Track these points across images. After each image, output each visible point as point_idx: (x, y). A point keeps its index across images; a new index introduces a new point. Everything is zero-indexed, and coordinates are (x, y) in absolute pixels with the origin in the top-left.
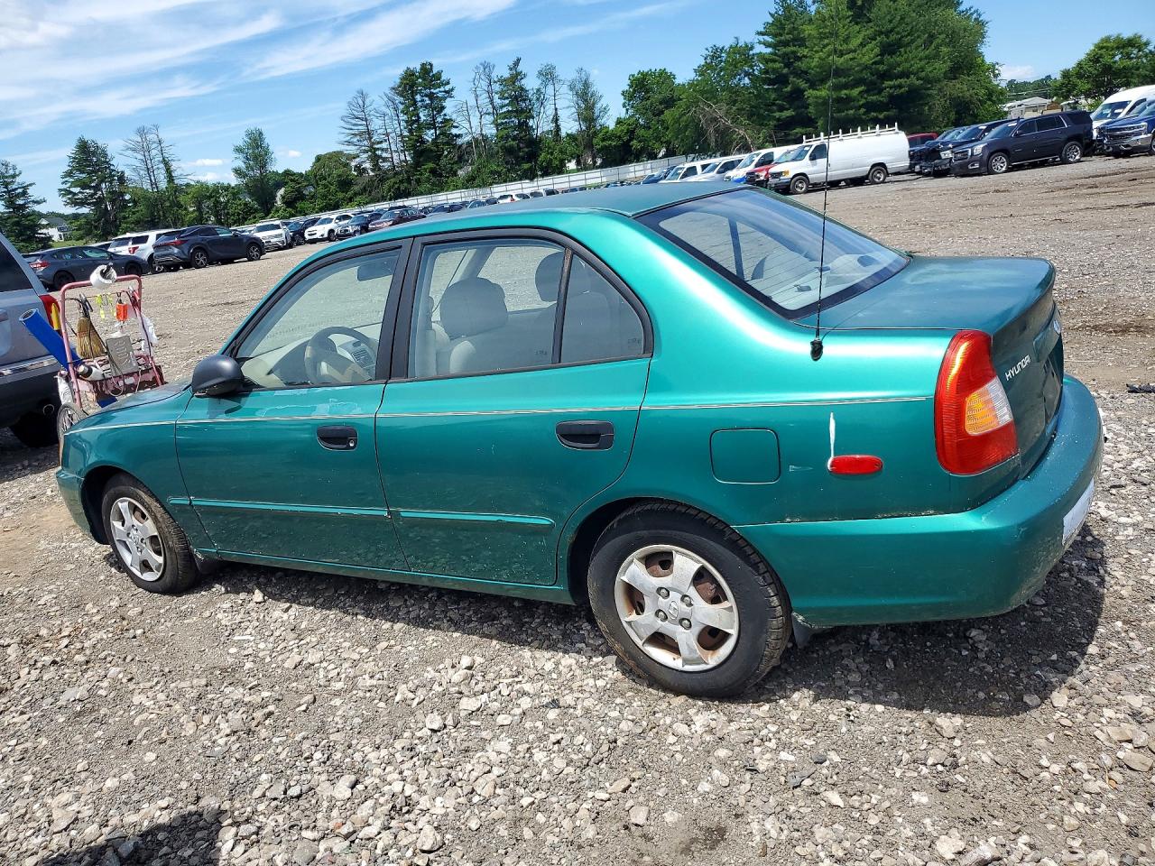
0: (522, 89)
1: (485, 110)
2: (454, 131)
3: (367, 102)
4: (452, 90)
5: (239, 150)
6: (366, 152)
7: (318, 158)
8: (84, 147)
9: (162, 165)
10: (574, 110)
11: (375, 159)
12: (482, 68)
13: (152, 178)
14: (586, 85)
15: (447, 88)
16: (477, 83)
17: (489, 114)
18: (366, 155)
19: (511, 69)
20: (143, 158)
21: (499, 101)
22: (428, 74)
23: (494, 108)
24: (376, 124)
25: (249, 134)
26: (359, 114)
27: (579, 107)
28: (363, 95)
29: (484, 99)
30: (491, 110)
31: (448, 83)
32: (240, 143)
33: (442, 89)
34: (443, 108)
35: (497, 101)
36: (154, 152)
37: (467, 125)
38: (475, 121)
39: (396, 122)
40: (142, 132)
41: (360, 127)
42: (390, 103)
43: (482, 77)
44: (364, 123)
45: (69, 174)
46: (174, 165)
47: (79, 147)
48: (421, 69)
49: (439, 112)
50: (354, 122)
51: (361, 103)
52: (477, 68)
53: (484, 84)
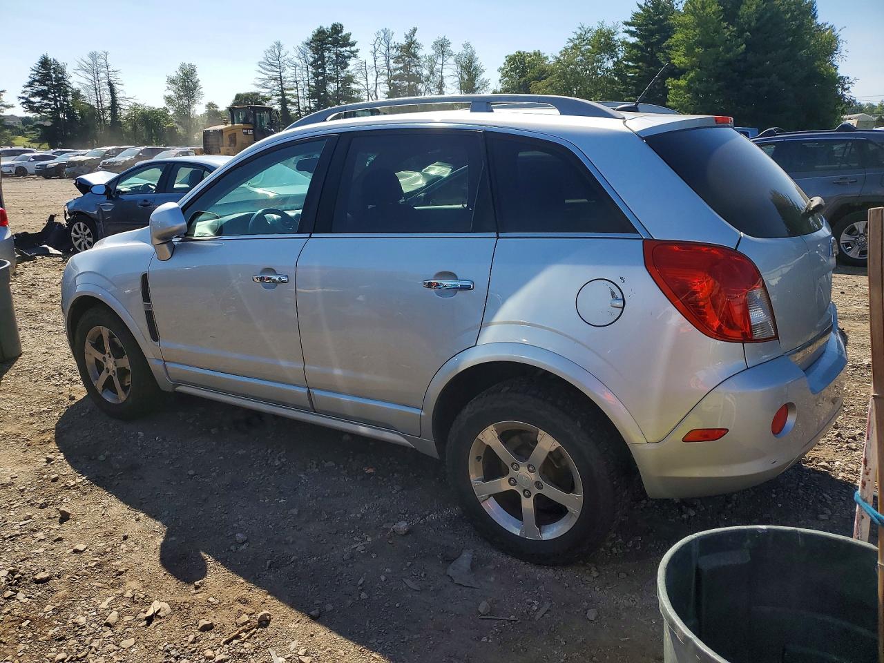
0: (415, 55)
1: (381, 71)
2: (353, 86)
3: (283, 53)
4: (357, 51)
5: (172, 82)
6: (277, 95)
7: (238, 96)
8: (45, 63)
9: (108, 87)
10: (457, 79)
11: (284, 102)
12: (383, 34)
13: (99, 96)
14: (471, 59)
15: (353, 49)
16: (377, 46)
17: (384, 74)
18: (277, 98)
19: (407, 37)
20: (92, 78)
21: (394, 64)
22: (338, 34)
23: (389, 69)
24: (288, 73)
25: (182, 69)
26: (274, 62)
27: (463, 78)
28: (279, 45)
29: (381, 61)
30: (386, 71)
31: (353, 44)
32: (173, 75)
33: (348, 48)
34: (347, 65)
35: (392, 64)
36: (102, 75)
37: (364, 82)
38: (371, 80)
39: (305, 73)
40: (93, 56)
41: (275, 73)
42: (302, 56)
43: (383, 42)
44: (278, 70)
45: (30, 84)
46: (117, 88)
47: (41, 62)
48: (332, 29)
49: (342, 69)
50: (268, 67)
51: (277, 52)
52: (378, 33)
53: (383, 49)
